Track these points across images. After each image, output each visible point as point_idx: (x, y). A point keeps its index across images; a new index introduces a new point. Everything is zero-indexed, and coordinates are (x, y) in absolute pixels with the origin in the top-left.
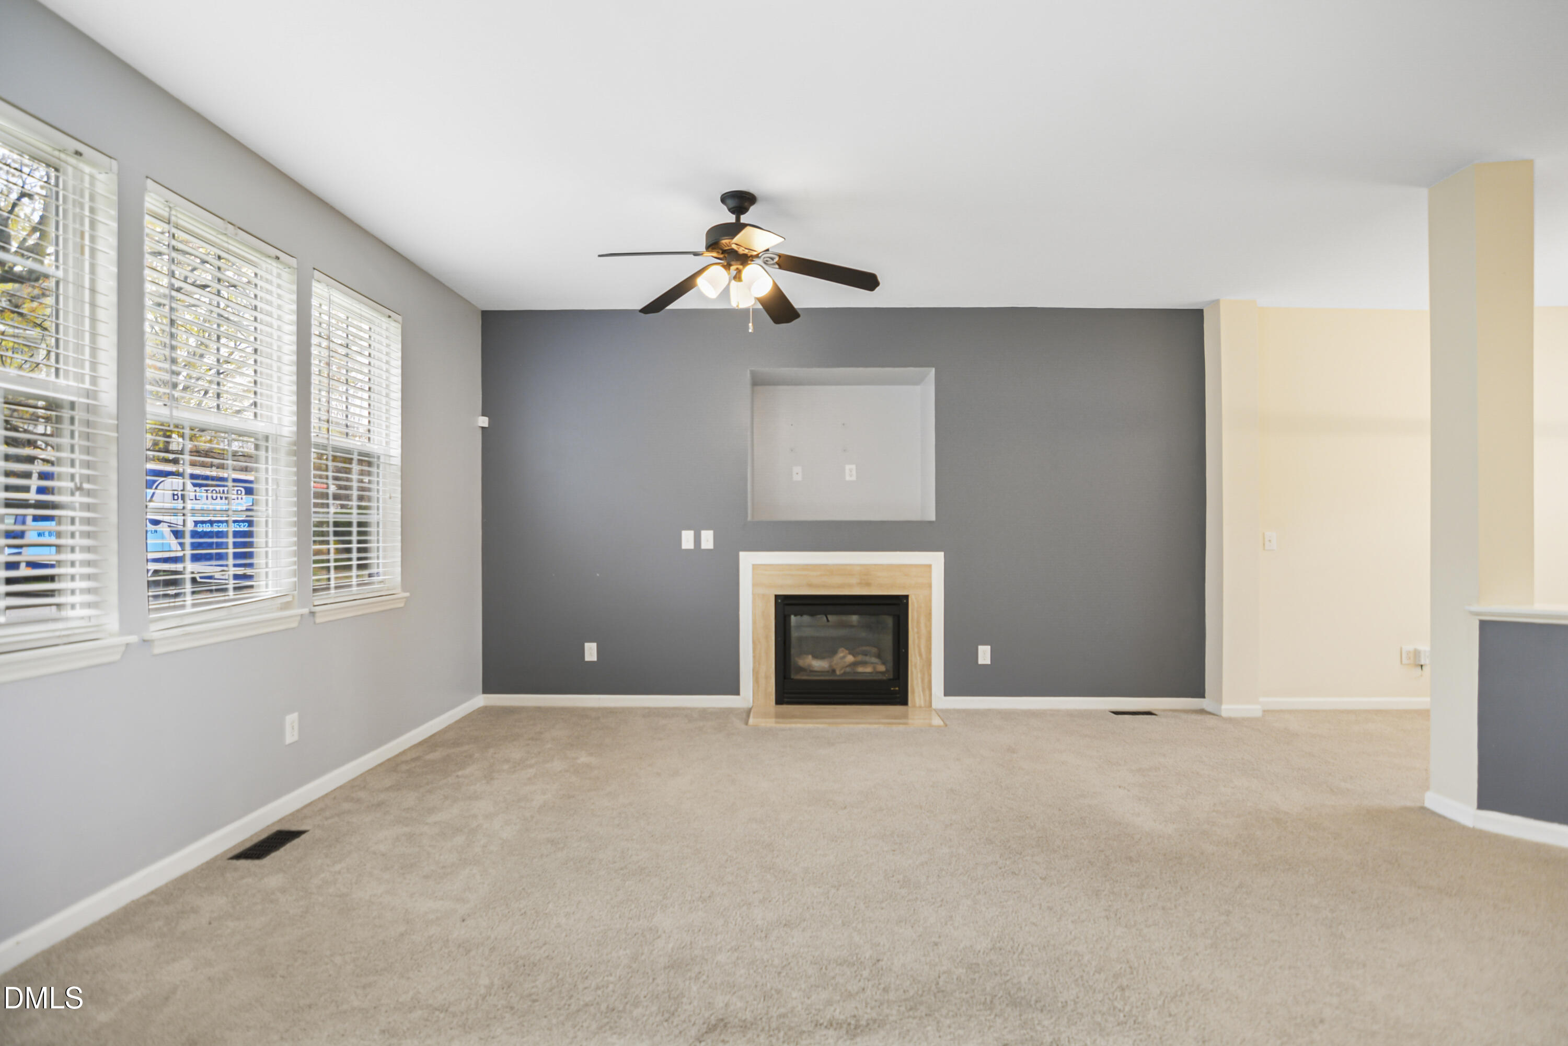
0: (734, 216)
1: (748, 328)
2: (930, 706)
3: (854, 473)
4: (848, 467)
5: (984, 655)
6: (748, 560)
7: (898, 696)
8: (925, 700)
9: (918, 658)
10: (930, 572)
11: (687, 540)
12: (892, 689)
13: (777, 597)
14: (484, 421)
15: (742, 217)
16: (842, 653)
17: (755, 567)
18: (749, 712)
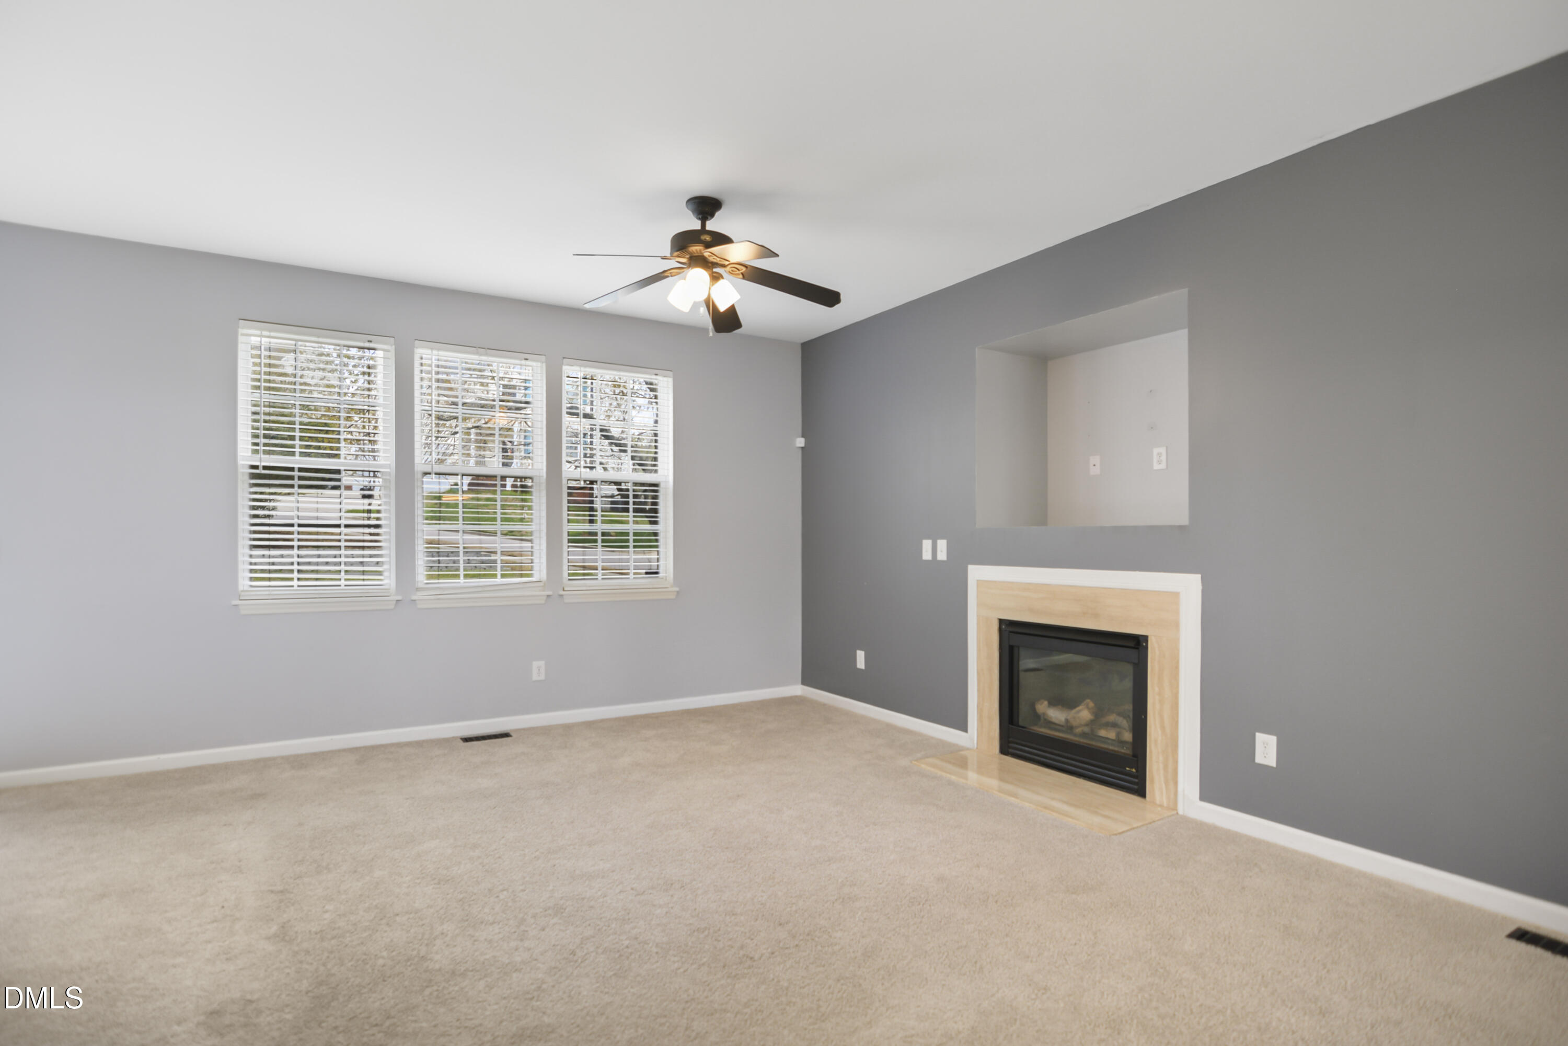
0: (699, 222)
3: (1163, 458)
4: (1156, 451)
5: (1266, 749)
6: (977, 573)
7: (1136, 780)
8: (1168, 799)
9: (1159, 731)
10: (1180, 607)
11: (927, 550)
12: (1127, 769)
13: (1001, 621)
14: (800, 442)
17: (983, 584)
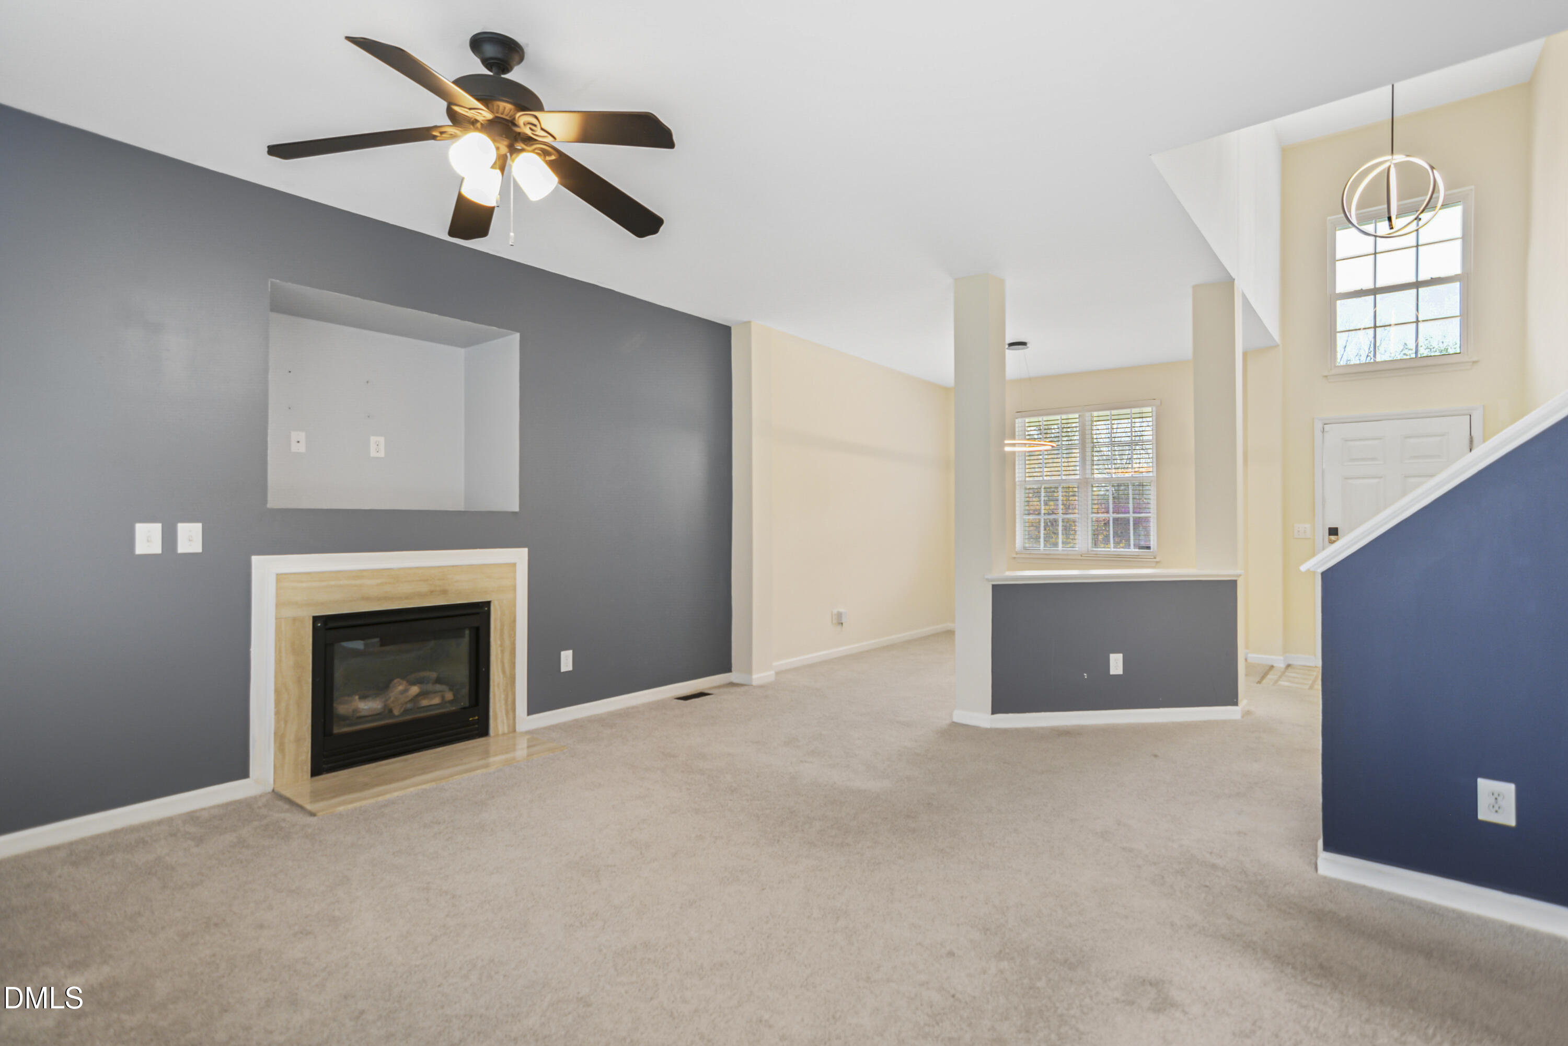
2: (514, 731)
3: (382, 447)
4: (373, 439)
5: (567, 661)
6: (266, 569)
7: (477, 726)
8: (509, 726)
9: (501, 676)
10: (515, 572)
11: (150, 539)
12: (471, 719)
13: (315, 619)
16: (399, 686)
17: (278, 578)
18: (265, 802)
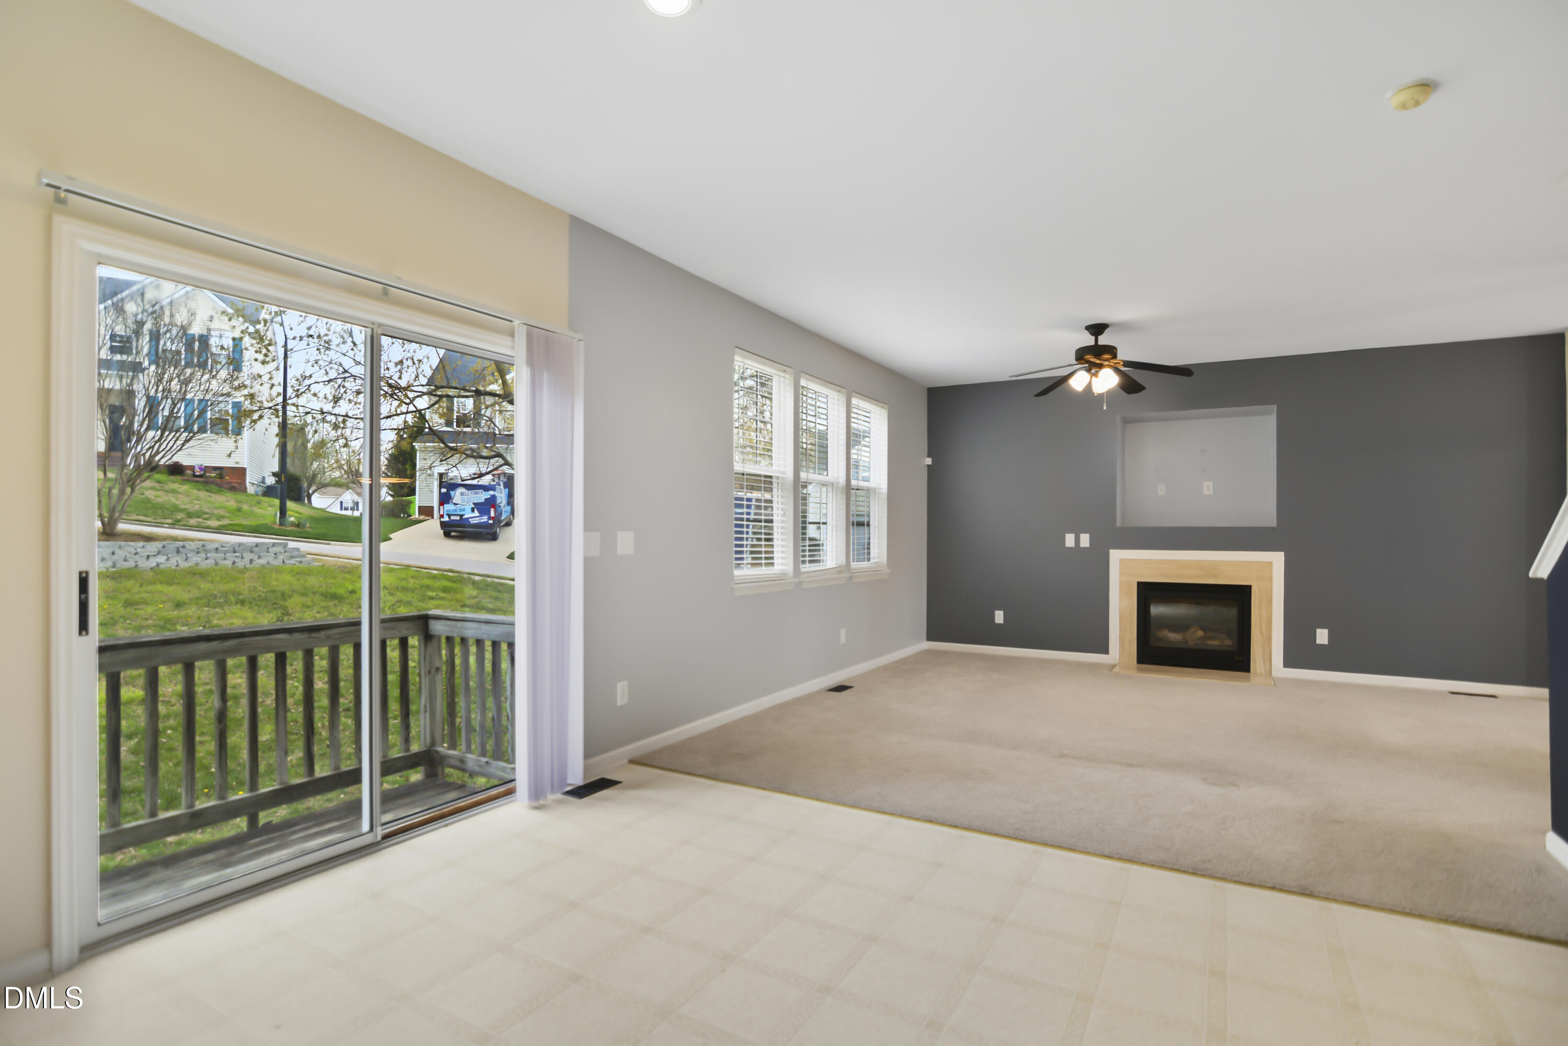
1: (1103, 407)
2: (1271, 674)
3: (1211, 487)
4: (1206, 484)
5: (1322, 636)
6: (1117, 556)
7: (1241, 665)
8: (1266, 670)
9: (1260, 635)
10: (1273, 568)
11: (1070, 541)
12: (1236, 659)
13: (1139, 583)
14: (929, 461)
15: (1100, 337)
16: (1193, 630)
17: (1122, 561)
18: (1114, 666)
